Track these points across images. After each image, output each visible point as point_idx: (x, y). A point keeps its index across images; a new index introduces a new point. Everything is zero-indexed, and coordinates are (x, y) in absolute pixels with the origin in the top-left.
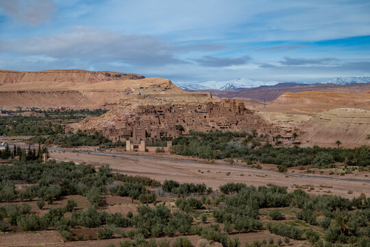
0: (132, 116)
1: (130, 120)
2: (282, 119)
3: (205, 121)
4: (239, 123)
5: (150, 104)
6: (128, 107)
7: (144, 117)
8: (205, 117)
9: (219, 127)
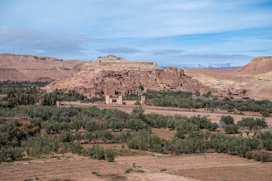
0: (97, 78)
1: (96, 82)
2: (214, 82)
3: (156, 83)
4: (183, 85)
5: (110, 70)
6: (91, 72)
7: (107, 80)
8: (156, 80)
9: (169, 88)
